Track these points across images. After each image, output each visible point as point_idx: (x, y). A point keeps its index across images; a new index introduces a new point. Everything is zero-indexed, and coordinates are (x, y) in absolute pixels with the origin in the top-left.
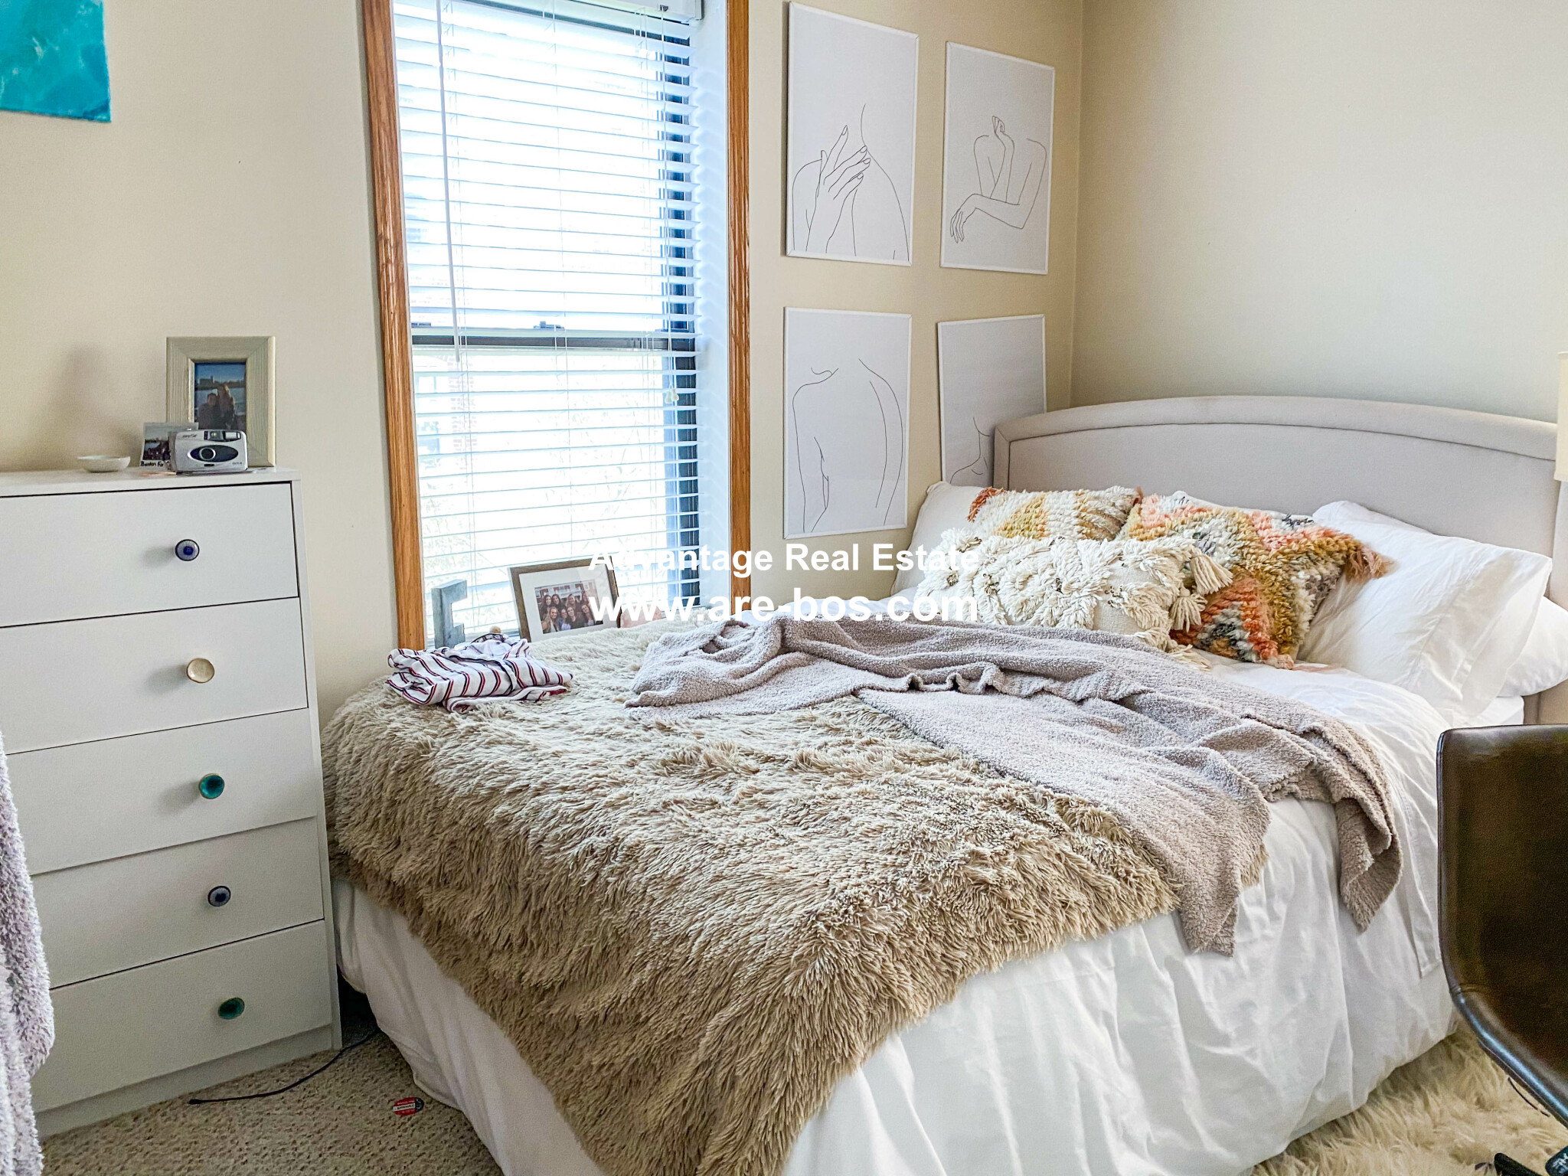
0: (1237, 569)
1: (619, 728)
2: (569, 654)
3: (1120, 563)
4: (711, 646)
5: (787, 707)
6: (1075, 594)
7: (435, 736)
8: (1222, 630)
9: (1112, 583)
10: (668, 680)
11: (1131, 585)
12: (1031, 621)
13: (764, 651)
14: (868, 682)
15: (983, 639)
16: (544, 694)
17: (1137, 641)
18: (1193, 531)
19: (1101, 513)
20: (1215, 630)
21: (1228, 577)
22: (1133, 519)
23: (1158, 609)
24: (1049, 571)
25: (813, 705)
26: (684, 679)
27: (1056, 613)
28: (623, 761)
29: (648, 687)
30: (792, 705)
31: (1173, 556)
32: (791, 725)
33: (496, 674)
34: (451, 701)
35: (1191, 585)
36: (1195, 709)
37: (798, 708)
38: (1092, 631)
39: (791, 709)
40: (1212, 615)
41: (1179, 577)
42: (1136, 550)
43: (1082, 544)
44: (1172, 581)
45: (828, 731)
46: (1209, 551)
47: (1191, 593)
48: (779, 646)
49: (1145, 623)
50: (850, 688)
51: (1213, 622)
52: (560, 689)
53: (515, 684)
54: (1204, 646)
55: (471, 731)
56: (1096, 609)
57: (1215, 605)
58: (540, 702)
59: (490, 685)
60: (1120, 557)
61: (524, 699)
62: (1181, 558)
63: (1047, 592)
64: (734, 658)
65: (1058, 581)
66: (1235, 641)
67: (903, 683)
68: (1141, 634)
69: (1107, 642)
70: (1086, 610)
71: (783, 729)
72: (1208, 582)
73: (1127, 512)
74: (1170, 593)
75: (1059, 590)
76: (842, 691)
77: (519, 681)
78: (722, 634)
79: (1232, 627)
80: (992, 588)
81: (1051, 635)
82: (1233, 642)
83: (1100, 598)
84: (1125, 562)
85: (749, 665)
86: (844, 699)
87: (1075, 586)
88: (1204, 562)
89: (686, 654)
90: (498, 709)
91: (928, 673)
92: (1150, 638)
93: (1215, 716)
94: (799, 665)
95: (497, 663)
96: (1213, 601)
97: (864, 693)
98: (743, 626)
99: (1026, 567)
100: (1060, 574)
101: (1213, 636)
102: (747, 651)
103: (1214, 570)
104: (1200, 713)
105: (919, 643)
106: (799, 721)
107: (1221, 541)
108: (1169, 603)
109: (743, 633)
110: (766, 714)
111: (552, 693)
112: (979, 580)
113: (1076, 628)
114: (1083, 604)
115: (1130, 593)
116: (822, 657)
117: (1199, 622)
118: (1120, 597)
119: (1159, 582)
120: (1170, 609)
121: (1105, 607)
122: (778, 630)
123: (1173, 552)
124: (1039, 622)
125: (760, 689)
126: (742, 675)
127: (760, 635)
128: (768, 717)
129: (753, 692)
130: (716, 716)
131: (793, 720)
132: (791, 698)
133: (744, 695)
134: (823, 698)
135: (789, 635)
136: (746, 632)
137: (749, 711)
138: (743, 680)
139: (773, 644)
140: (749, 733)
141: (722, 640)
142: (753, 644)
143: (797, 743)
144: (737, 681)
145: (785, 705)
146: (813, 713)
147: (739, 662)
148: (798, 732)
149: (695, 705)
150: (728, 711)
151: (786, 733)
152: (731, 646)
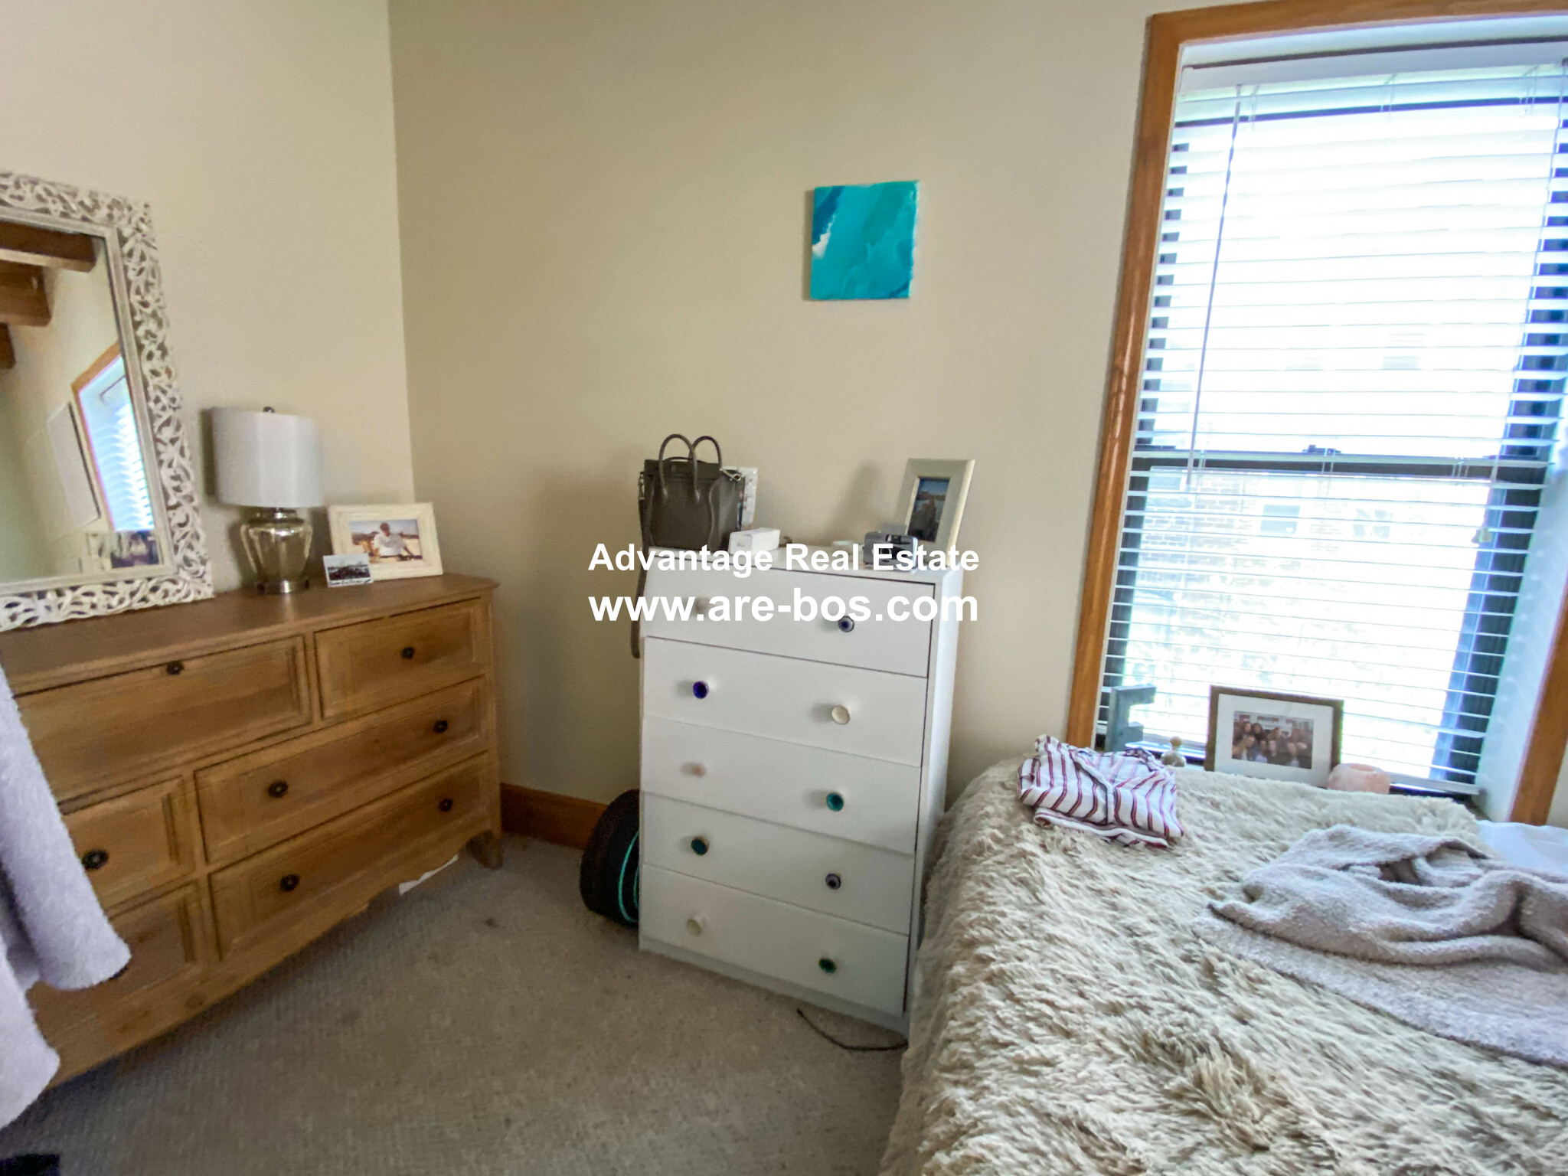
1: (1158, 940)
2: (1218, 798)
4: (1399, 870)
5: (1449, 1032)
7: (998, 841)
10: (1283, 896)
13: (1468, 919)
16: (1136, 842)
25: (1494, 1054)
26: (1301, 909)
28: (1108, 997)
29: (1252, 894)
30: (1459, 1035)
32: (1423, 1073)
33: (1095, 800)
34: (1040, 810)
37: (1467, 1044)
39: (1452, 1038)
48: (1500, 920)
52: (1164, 843)
53: (1111, 818)
55: (1023, 854)
58: (1126, 849)
59: (1084, 809)
61: (1113, 838)
64: (1418, 903)
71: (1402, 1076)
77: (1117, 816)
78: (1430, 857)
85: (1430, 927)
89: (1346, 868)
90: (1067, 842)
94: (1525, 966)
95: (1104, 788)
98: (1474, 855)
102: (1443, 903)
106: (1443, 1075)
109: (1466, 868)
110: (1404, 1023)
111: (1149, 845)
125: (1429, 974)
126: (1410, 939)
127: (1477, 889)
128: (1402, 1034)
129: (1412, 973)
130: (1317, 988)
131: (1435, 1065)
132: (1468, 1017)
133: (1390, 973)
134: (1525, 1050)
135: (1527, 912)
136: (1470, 867)
137: (1379, 1004)
138: (1403, 947)
139: (1485, 912)
140: (1328, 1054)
141: (1422, 865)
142: (1459, 896)
143: (1392, 1128)
144: (1392, 945)
145: (1447, 1026)
146: (1484, 1071)
147: (1423, 913)
148: (1424, 1098)
149: (1300, 952)
150: (1341, 988)
151: (1399, 1088)
152: (1430, 884)
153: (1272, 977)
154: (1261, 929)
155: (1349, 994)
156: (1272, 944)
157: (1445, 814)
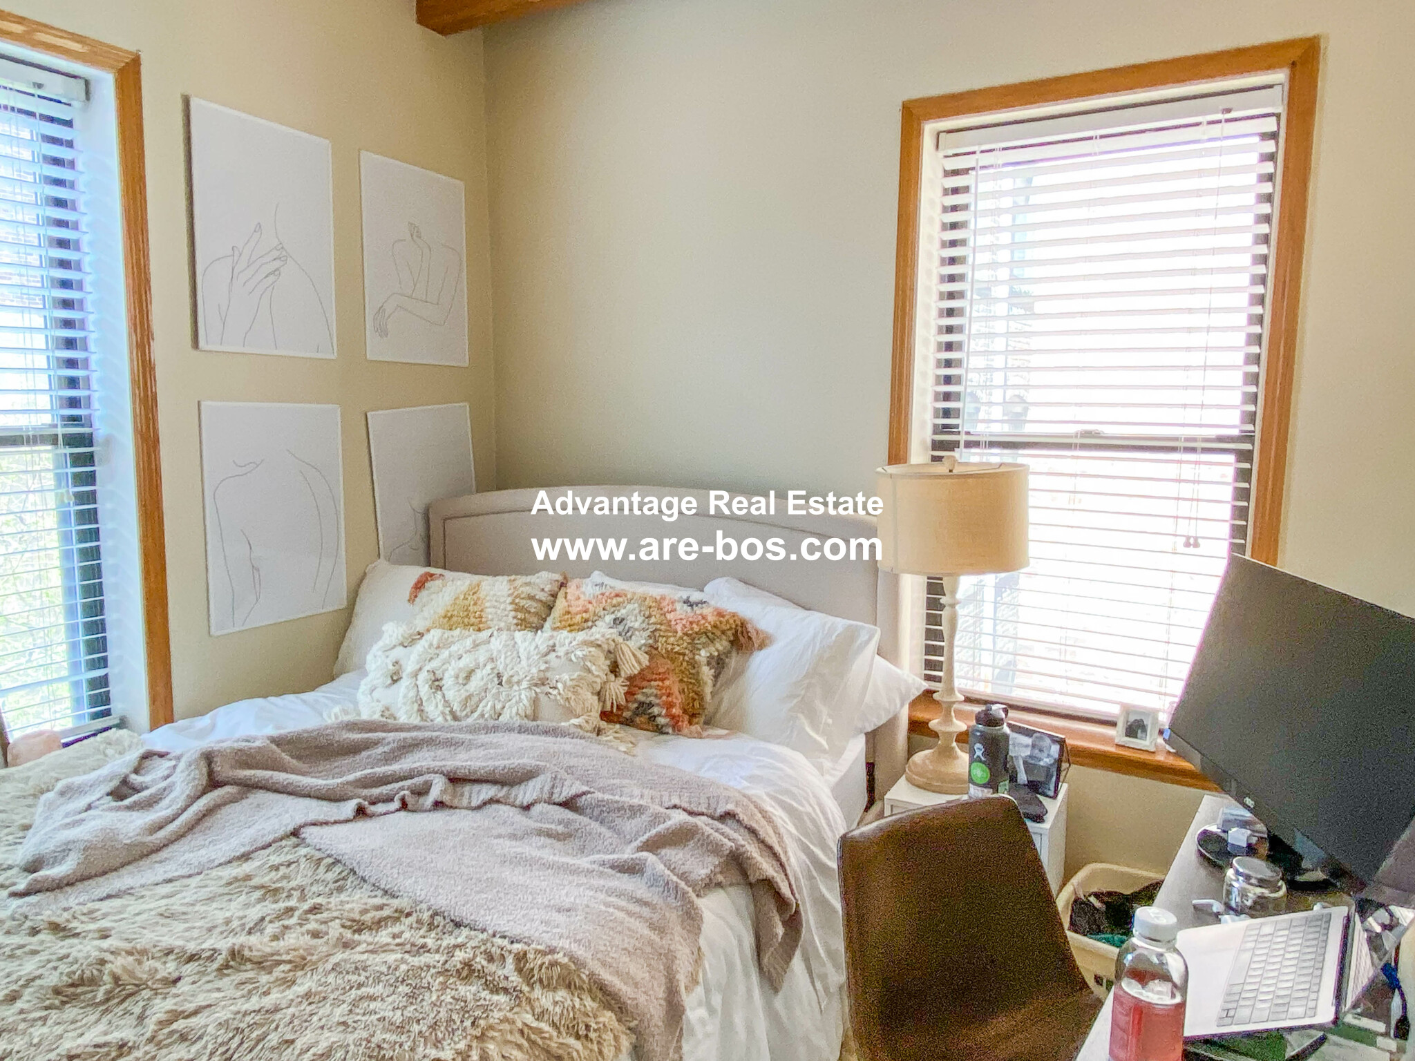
0: (652, 650)
3: (553, 655)
4: (122, 790)
5: (217, 863)
6: (515, 687)
8: (644, 707)
9: (549, 675)
10: (64, 852)
11: (565, 677)
12: (476, 715)
13: (188, 792)
14: (312, 817)
15: (430, 742)
17: (572, 730)
18: (613, 616)
19: (531, 598)
20: (637, 708)
21: (645, 660)
22: (561, 604)
23: (589, 695)
24: (489, 666)
25: (246, 857)
26: (84, 850)
27: (499, 706)
29: (32, 869)
30: (222, 860)
31: (599, 646)
32: (221, 890)
35: (615, 669)
36: (631, 807)
37: (230, 862)
38: (533, 722)
39: (220, 865)
40: (634, 694)
41: (605, 664)
42: (567, 642)
43: (518, 635)
44: (600, 668)
45: (266, 894)
46: (627, 634)
47: (616, 676)
48: (204, 783)
49: (579, 711)
50: (290, 828)
51: (636, 701)
54: (628, 723)
56: (535, 702)
57: (635, 686)
60: (553, 649)
62: (605, 647)
63: (490, 686)
64: (150, 803)
65: (499, 676)
66: (655, 717)
67: (349, 808)
68: (575, 721)
69: (546, 733)
70: (525, 702)
71: (211, 899)
72: (630, 667)
73: (554, 596)
74: (598, 680)
75: (500, 684)
76: (281, 833)
78: (137, 770)
79: (651, 705)
80: (436, 684)
81: (495, 729)
82: (653, 718)
83: (538, 690)
84: (559, 654)
85: (168, 812)
86: (284, 843)
87: (515, 679)
88: (625, 649)
89: (89, 808)
91: (376, 791)
92: (584, 724)
93: (649, 813)
94: (231, 802)
96: (634, 684)
97: (308, 833)
98: (163, 756)
99: (467, 661)
100: (501, 668)
101: (636, 713)
102: (166, 793)
103: (634, 655)
104: (635, 811)
105: (364, 754)
106: (230, 884)
107: (637, 625)
108: (598, 688)
109: (162, 767)
110: (190, 876)
112: (423, 676)
113: (517, 721)
114: (523, 696)
115: (565, 687)
116: (257, 787)
117: (623, 702)
118: (555, 688)
119: (589, 671)
120: (599, 694)
121: (542, 697)
122: (203, 764)
123: (599, 643)
124: (482, 715)
125: (183, 840)
126: (161, 828)
127: (182, 772)
128: (194, 882)
129: (175, 847)
130: (128, 892)
131: (224, 882)
132: (221, 849)
133: (164, 854)
134: (259, 844)
135: (217, 769)
136: (166, 764)
137: (169, 876)
138: (162, 834)
139: (197, 782)
140: (168, 916)
141: (136, 779)
142: (174, 783)
143: (228, 922)
144: (155, 836)
145: (214, 860)
146: (247, 867)
147: (157, 807)
148: (230, 900)
149: (101, 879)
150: (143, 881)
151: (215, 905)
152: (147, 788)
153: (97, 905)
154: (65, 882)
155: (149, 882)
156: (80, 886)
157: (119, 742)
